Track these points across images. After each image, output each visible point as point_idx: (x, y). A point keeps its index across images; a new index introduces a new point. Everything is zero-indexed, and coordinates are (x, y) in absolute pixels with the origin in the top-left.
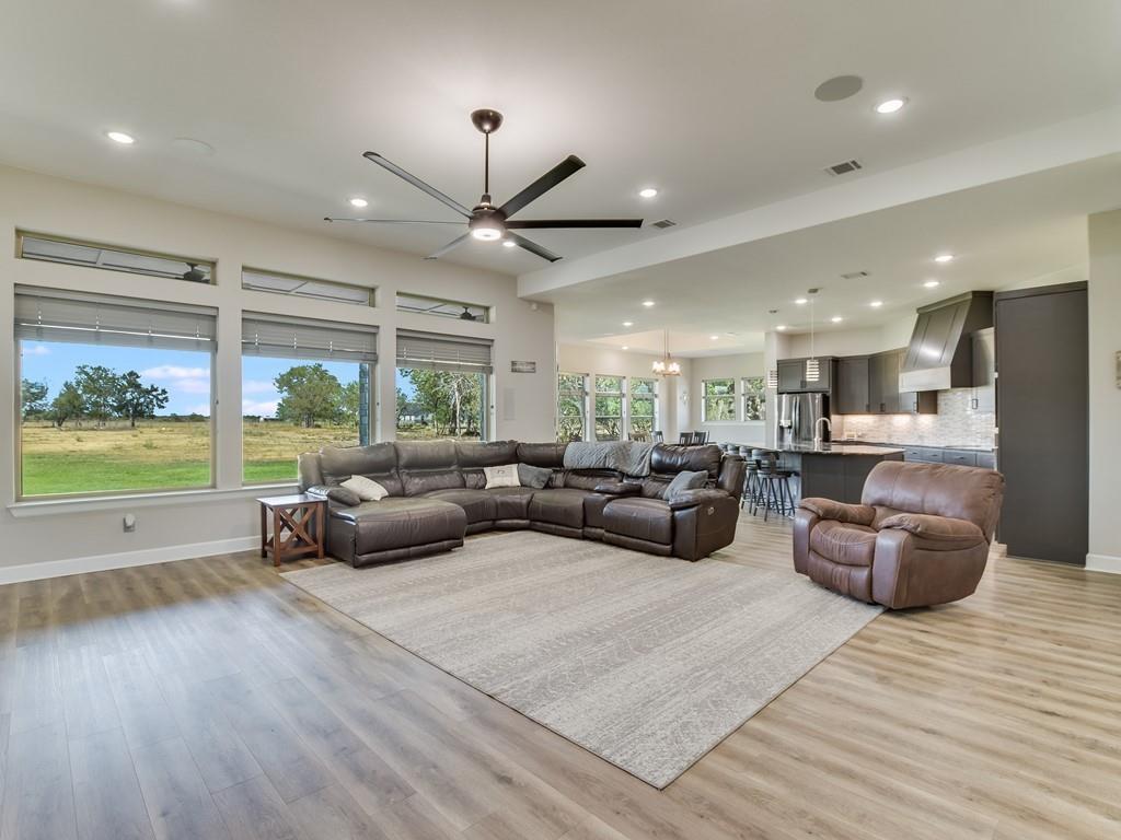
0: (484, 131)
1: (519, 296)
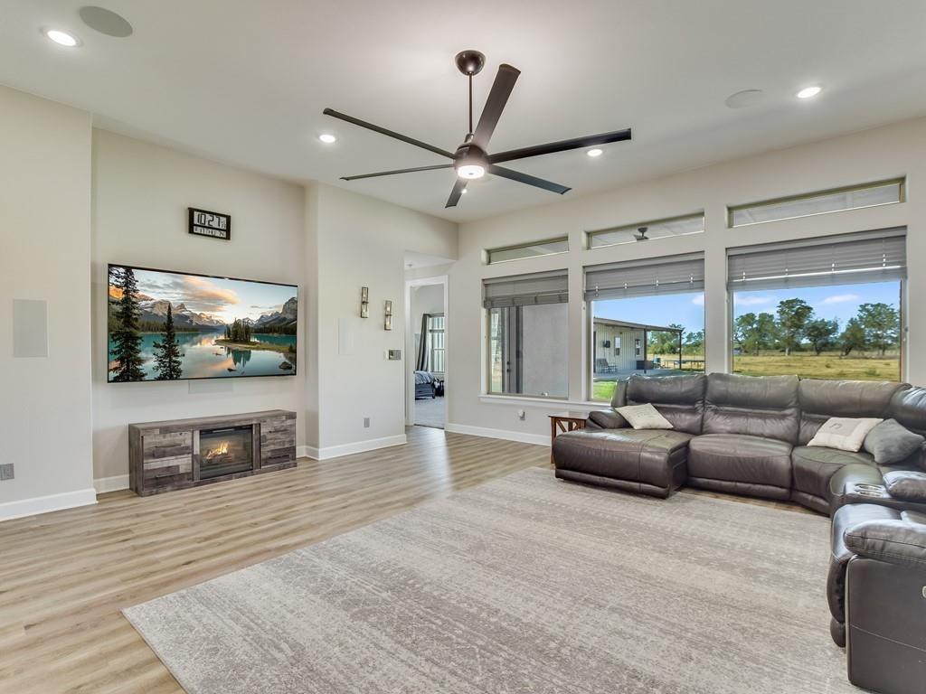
0: (468, 74)
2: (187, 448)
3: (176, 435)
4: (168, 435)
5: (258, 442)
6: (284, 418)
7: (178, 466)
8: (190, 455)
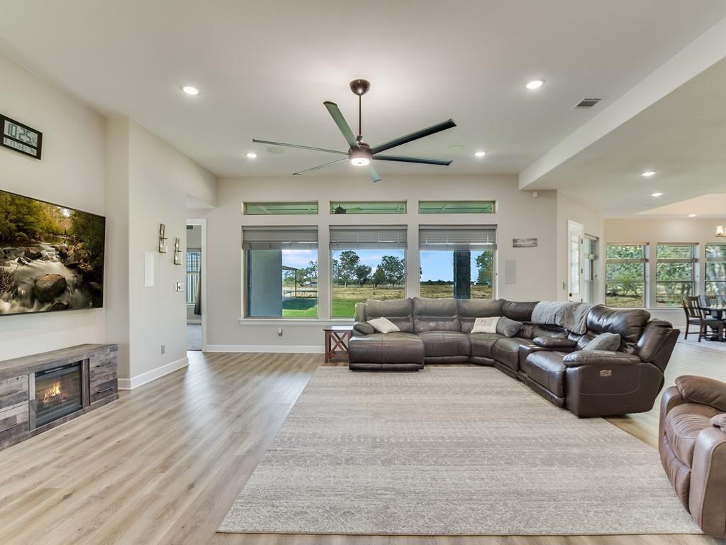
0: (359, 94)
1: (520, 188)
2: (24, 394)
3: (12, 382)
4: (4, 381)
5: (87, 378)
6: (108, 351)
7: (15, 417)
8: (27, 402)
